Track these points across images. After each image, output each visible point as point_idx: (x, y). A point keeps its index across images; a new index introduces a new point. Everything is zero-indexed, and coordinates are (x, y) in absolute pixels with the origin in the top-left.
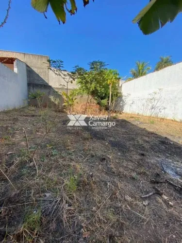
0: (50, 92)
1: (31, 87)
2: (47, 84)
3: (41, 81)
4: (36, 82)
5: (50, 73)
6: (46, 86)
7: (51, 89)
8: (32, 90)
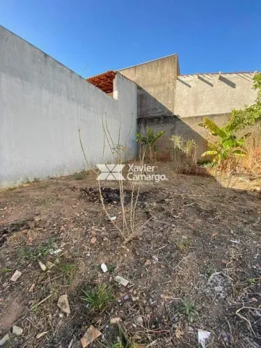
0: (174, 128)
1: (142, 125)
2: (172, 113)
3: (159, 111)
4: (151, 114)
5: (178, 88)
6: (169, 118)
7: (178, 122)
8: (143, 130)
